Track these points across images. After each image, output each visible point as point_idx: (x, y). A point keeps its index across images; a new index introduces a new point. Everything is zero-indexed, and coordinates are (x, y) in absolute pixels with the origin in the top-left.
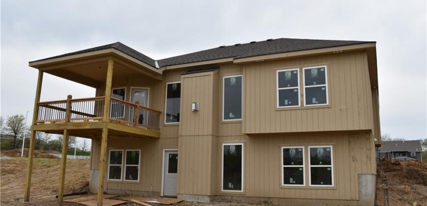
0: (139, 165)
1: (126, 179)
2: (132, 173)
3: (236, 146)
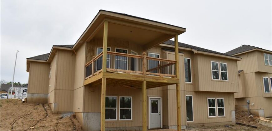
0: (131, 108)
1: (121, 119)
2: (126, 114)
3: (189, 97)
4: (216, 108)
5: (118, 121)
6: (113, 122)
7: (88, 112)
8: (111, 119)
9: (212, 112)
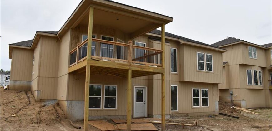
0: (116, 97)
1: (105, 107)
2: (110, 103)
3: (174, 87)
4: (201, 98)
5: (102, 110)
6: (98, 111)
7: (72, 100)
8: (95, 107)
9: (196, 102)
